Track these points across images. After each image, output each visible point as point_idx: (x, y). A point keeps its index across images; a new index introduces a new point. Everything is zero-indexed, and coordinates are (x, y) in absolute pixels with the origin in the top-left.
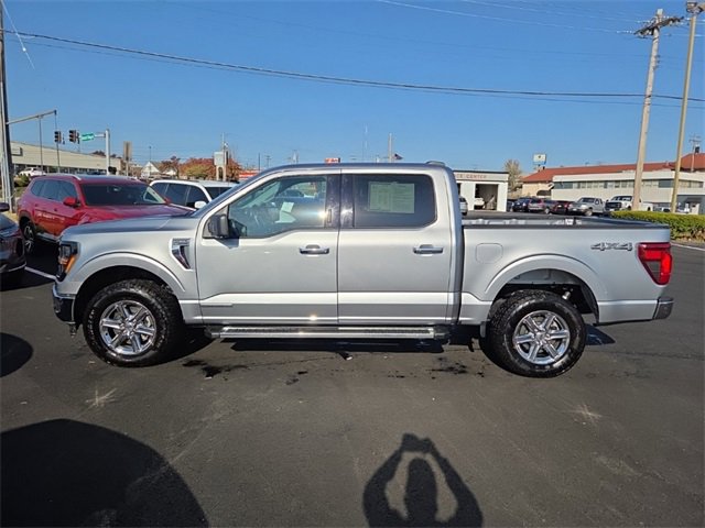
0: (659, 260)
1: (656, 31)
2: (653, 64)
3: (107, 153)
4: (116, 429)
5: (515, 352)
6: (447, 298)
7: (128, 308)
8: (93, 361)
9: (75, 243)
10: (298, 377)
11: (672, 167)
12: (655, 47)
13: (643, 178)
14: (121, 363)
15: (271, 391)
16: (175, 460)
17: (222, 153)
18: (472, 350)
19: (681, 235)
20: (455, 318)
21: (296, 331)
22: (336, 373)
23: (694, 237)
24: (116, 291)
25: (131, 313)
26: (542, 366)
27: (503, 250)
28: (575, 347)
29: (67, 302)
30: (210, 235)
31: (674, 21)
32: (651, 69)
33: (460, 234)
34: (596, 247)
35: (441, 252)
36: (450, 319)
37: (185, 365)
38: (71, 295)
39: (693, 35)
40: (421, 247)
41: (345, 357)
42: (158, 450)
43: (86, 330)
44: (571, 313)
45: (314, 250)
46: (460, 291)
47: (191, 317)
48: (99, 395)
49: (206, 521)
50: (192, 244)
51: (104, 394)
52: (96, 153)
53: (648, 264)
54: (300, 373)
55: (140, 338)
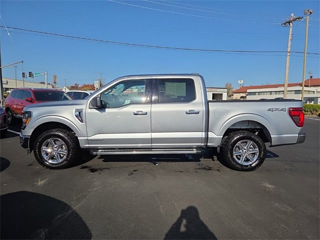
0: (299, 116)
1: (291, 23)
2: (290, 38)
3: (46, 83)
4: (49, 195)
5: (233, 159)
6: (202, 135)
7: (54, 141)
8: (38, 167)
9: (30, 112)
10: (133, 172)
11: (301, 85)
12: (291, 30)
13: (288, 90)
14: (51, 167)
15: (121, 178)
16: (76, 207)
17: (98, 82)
18: (214, 160)
19: (306, 113)
20: (205, 144)
21: (133, 151)
22: (151, 171)
23: (312, 114)
24: (49, 134)
25: (55, 144)
26: (247, 166)
27: (227, 112)
28: (261, 156)
29: (26, 139)
30: (92, 107)
31: (299, 19)
32: (290, 40)
33: (207, 105)
34: (269, 110)
35: (198, 113)
36: (203, 144)
37: (81, 168)
38: (28, 136)
39: (308, 25)
40: (189, 111)
41: (155, 164)
42: (68, 204)
43: (35, 152)
44: (259, 141)
45: (140, 113)
46: (208, 131)
47: (83, 145)
48: (41, 181)
49: (90, 233)
50: (84, 111)
51: (43, 180)
52: (41, 83)
53: (294, 117)
54: (135, 171)
55: (60, 156)
